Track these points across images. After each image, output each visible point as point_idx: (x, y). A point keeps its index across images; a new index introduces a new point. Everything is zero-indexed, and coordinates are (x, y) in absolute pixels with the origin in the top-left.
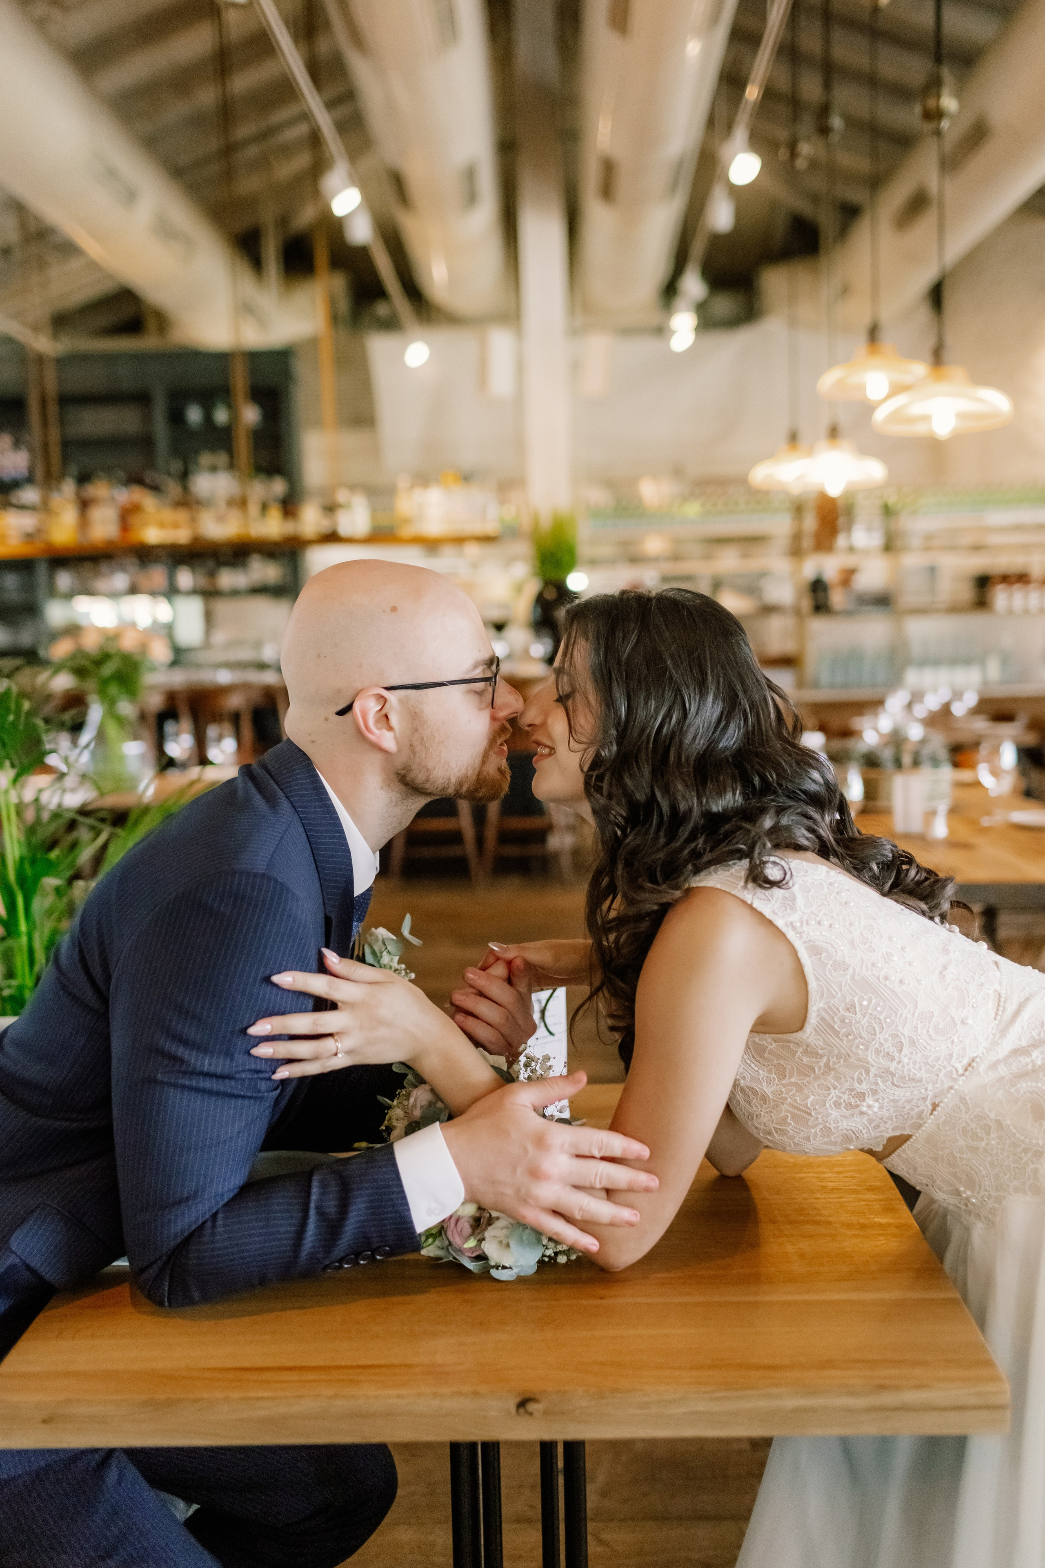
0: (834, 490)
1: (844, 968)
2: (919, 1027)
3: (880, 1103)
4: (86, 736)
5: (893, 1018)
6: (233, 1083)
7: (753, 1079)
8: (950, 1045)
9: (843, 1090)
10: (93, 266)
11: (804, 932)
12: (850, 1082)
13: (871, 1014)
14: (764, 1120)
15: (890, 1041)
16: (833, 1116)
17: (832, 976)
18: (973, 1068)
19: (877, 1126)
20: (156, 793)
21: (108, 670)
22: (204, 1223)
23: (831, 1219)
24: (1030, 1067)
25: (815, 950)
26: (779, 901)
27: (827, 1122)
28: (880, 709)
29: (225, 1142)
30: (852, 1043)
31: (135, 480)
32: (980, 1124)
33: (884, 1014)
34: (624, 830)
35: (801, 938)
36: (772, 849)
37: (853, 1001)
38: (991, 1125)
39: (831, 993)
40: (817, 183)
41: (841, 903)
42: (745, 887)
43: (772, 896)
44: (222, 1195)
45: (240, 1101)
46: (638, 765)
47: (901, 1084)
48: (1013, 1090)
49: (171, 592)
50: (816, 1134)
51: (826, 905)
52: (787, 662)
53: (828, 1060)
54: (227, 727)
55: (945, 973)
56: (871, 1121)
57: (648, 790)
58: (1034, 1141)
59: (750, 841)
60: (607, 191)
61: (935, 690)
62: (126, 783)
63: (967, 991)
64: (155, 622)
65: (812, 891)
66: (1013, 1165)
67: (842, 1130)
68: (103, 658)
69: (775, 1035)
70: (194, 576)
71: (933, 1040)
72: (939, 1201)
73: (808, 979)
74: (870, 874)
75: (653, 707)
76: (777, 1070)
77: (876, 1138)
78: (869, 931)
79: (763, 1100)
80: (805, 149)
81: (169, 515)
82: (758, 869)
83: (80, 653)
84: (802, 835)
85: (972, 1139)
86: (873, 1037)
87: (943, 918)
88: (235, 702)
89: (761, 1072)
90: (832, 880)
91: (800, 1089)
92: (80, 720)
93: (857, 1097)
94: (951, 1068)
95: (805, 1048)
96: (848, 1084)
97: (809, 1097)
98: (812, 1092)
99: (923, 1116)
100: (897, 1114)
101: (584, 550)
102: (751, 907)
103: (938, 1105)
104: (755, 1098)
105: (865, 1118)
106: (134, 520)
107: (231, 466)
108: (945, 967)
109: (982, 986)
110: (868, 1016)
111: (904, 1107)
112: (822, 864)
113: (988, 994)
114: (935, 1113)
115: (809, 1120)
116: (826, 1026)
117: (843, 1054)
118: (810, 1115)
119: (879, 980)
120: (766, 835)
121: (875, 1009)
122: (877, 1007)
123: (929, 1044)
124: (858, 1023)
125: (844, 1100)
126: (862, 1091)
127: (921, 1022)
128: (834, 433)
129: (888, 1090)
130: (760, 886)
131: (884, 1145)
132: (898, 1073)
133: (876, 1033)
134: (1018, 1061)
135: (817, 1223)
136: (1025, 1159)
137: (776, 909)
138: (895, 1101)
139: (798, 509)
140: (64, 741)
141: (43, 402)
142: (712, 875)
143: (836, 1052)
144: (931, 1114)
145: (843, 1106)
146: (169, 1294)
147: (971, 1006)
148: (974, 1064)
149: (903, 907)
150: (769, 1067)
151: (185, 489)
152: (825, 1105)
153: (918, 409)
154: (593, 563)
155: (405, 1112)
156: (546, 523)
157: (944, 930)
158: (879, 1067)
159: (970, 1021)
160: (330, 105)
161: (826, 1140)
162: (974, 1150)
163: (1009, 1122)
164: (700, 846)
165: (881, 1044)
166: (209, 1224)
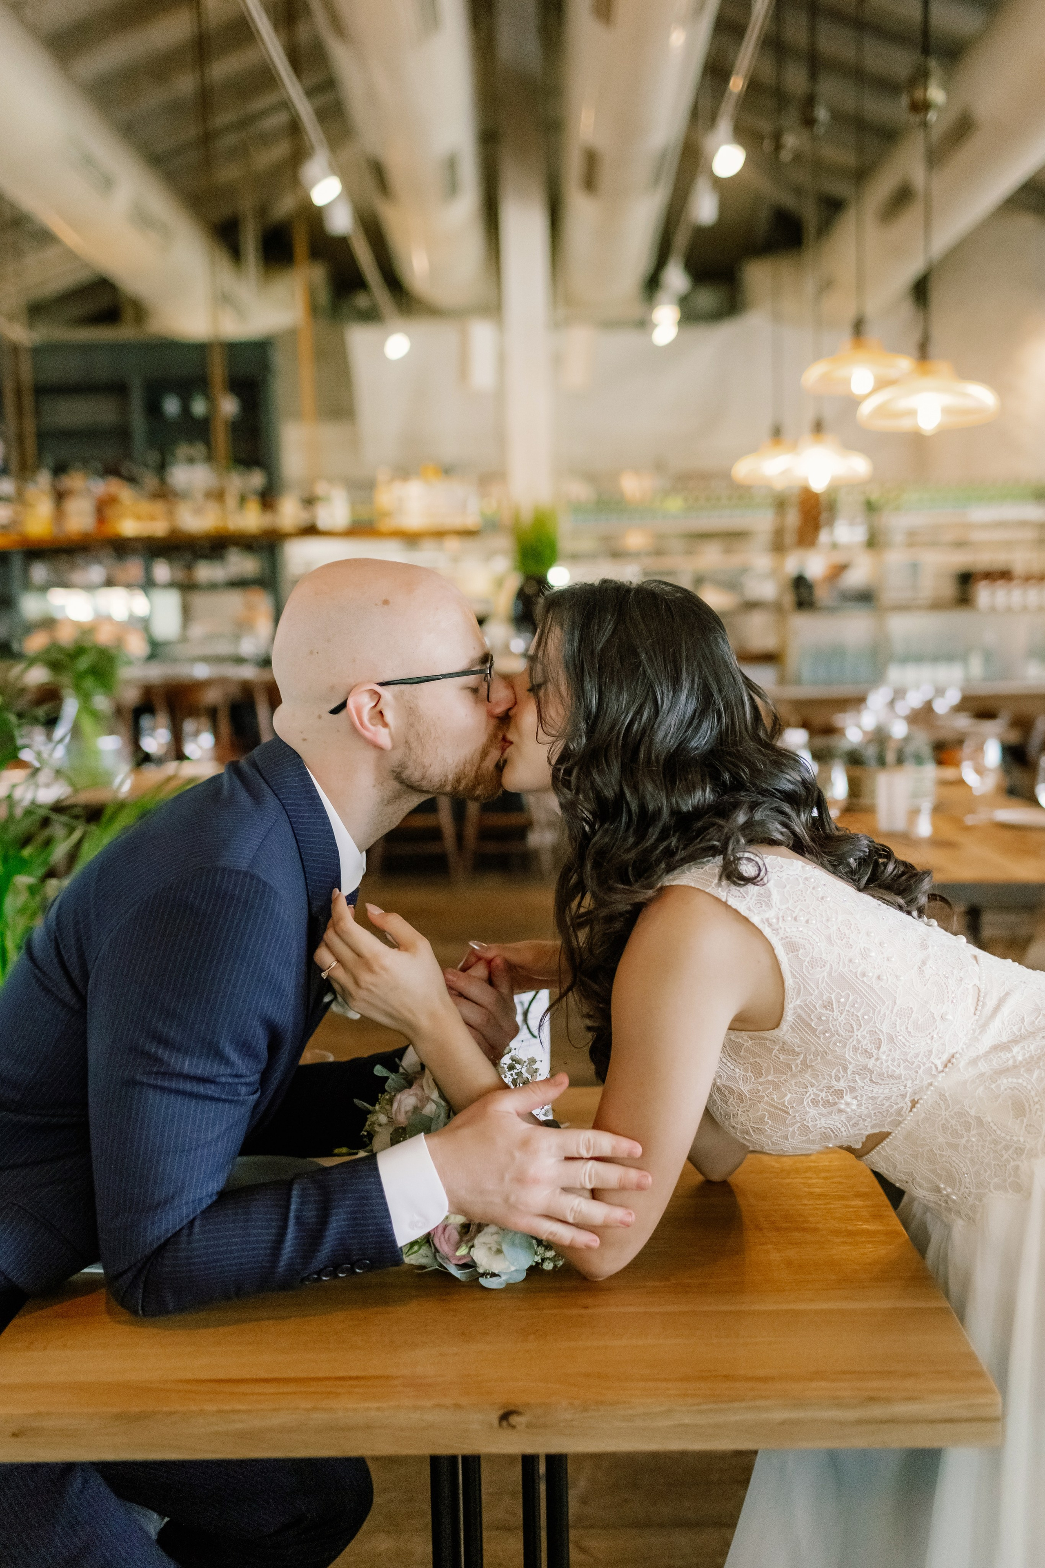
0: (819, 485)
1: (821, 964)
2: (897, 1023)
3: (858, 1101)
4: (61, 730)
5: (871, 1015)
6: (213, 1087)
7: (730, 1078)
8: (929, 1042)
9: (820, 1087)
10: (70, 254)
11: (781, 928)
12: (828, 1079)
13: (849, 1011)
14: (742, 1119)
15: (867, 1038)
16: (811, 1114)
17: (809, 972)
18: (952, 1064)
19: (856, 1123)
20: (133, 788)
21: (83, 663)
22: (181, 1230)
23: (818, 1226)
24: (1011, 1062)
25: (792, 947)
26: (754, 898)
27: (805, 1120)
28: (862, 706)
29: (204, 1146)
30: (829, 1040)
31: (111, 471)
32: (960, 1121)
33: (862, 1011)
34: (592, 826)
35: (778, 934)
36: (746, 844)
37: (831, 998)
38: (972, 1122)
39: (808, 990)
40: (802, 176)
41: (818, 898)
42: (719, 884)
43: (747, 893)
44: (201, 1199)
45: (221, 1105)
46: (606, 761)
47: (880, 1081)
48: (993, 1086)
49: (148, 584)
50: (794, 1132)
51: (802, 901)
52: (769, 658)
53: (805, 1057)
54: (204, 721)
55: (924, 968)
56: (849, 1119)
57: (617, 788)
58: (1015, 1138)
59: (723, 838)
60: (590, 183)
61: (917, 686)
62: (101, 779)
63: (947, 986)
64: (132, 617)
65: (788, 887)
66: (993, 1163)
67: (821, 1128)
68: (79, 651)
69: (750, 1033)
70: (171, 568)
71: (912, 1036)
72: (919, 1197)
73: (784, 976)
74: (847, 870)
75: (624, 702)
76: (753, 1068)
77: (855, 1136)
78: (846, 926)
79: (739, 1099)
80: (791, 141)
81: (146, 507)
82: (731, 866)
83: (54, 646)
84: (776, 830)
85: (952, 1136)
86: (850, 1034)
87: (921, 912)
88: (212, 696)
89: (737, 1070)
90: (808, 875)
91: (776, 1086)
92: (54, 715)
93: (835, 1095)
94: (930, 1064)
95: (781, 1045)
96: (826, 1081)
97: (786, 1095)
98: (789, 1090)
99: (903, 1113)
100: (876, 1111)
101: (566, 543)
102: (725, 904)
103: (917, 1102)
104: (732, 1097)
105: (844, 1116)
106: (109, 512)
107: (210, 458)
108: (924, 963)
109: (961, 980)
110: (845, 1013)
111: (883, 1105)
112: (797, 859)
113: (967, 989)
114: (915, 1110)
115: (787, 1118)
116: (803, 1023)
117: (820, 1051)
118: (788, 1113)
119: (857, 977)
120: (740, 831)
121: (852, 1006)
122: (854, 1004)
123: (908, 1041)
124: (835, 1020)
125: (822, 1098)
126: (840, 1088)
127: (900, 1018)
128: (818, 427)
129: (866, 1087)
130: (735, 883)
131: (863, 1143)
132: (876, 1070)
133: (853, 1030)
134: (999, 1057)
135: (804, 1230)
136: (1005, 1156)
137: (751, 906)
138: (873, 1098)
139: (780, 503)
140: (38, 736)
141: (18, 393)
142: (685, 873)
143: (813, 1049)
144: (911, 1111)
145: (821, 1104)
146: (143, 1301)
147: (950, 1002)
148: (954, 1060)
149: (879, 902)
150: (745, 1066)
151: (163, 481)
152: (803, 1103)
153: (904, 403)
154: (575, 558)
155: (388, 1117)
156: (527, 517)
157: (922, 924)
158: (856, 1064)
159: (949, 1017)
160: (310, 93)
161: (804, 1138)
162: (954, 1147)
163: (990, 1119)
164: (673, 844)
165: (859, 1042)
166: (185, 1232)
